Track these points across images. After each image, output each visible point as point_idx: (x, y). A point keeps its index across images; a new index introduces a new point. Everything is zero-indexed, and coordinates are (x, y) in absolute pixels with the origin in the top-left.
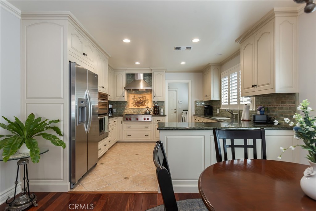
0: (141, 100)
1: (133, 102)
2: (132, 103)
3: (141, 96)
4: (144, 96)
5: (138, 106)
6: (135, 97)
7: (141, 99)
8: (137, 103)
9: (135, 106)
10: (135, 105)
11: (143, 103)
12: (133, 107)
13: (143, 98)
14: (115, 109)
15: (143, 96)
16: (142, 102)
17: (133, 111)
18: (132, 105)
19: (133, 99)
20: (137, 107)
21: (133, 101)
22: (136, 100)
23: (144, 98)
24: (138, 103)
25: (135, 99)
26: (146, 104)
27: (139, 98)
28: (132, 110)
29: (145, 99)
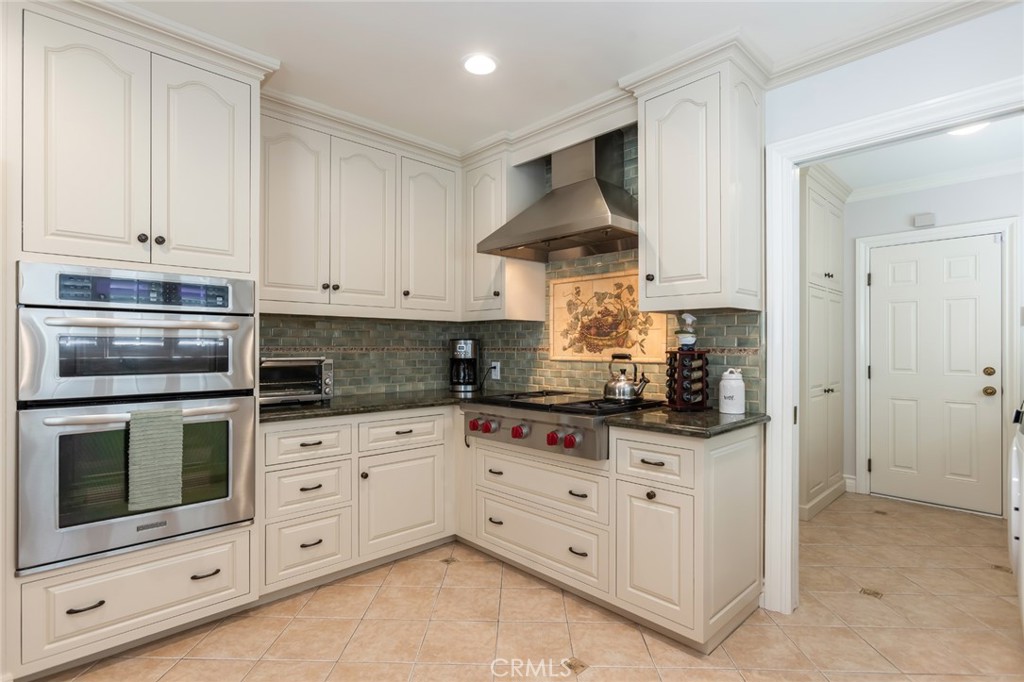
0: (606, 313)
1: (572, 327)
2: (566, 333)
3: (606, 286)
4: (625, 282)
5: (593, 348)
6: (578, 293)
7: (611, 308)
8: (589, 328)
9: (581, 351)
10: (579, 340)
11: (621, 328)
12: (570, 355)
13: (618, 297)
14: (498, 365)
15: (619, 286)
16: (615, 325)
17: (571, 378)
18: (566, 342)
19: (571, 305)
20: (587, 355)
21: (570, 318)
22: (586, 313)
23: (625, 294)
24: (593, 331)
25: (580, 309)
26: (634, 334)
27: (600, 297)
28: (566, 370)
29: (628, 305)
